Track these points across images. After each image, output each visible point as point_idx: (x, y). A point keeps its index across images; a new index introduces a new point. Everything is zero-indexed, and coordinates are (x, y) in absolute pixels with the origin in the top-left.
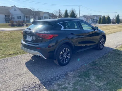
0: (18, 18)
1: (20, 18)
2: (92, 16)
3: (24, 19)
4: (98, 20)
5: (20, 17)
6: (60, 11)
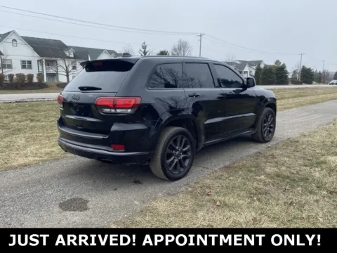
0: (24, 67)
1: (30, 67)
2: (239, 63)
3: (40, 68)
4: (253, 73)
5: (30, 62)
6: (144, 47)
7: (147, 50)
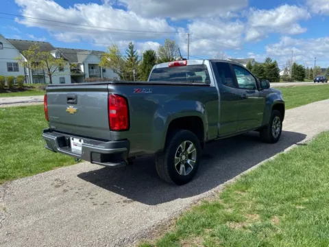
0: (10, 69)
1: (17, 70)
3: (26, 70)
5: (16, 65)
6: (131, 47)
7: (134, 50)
